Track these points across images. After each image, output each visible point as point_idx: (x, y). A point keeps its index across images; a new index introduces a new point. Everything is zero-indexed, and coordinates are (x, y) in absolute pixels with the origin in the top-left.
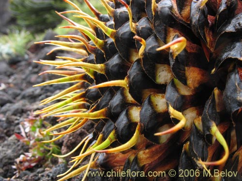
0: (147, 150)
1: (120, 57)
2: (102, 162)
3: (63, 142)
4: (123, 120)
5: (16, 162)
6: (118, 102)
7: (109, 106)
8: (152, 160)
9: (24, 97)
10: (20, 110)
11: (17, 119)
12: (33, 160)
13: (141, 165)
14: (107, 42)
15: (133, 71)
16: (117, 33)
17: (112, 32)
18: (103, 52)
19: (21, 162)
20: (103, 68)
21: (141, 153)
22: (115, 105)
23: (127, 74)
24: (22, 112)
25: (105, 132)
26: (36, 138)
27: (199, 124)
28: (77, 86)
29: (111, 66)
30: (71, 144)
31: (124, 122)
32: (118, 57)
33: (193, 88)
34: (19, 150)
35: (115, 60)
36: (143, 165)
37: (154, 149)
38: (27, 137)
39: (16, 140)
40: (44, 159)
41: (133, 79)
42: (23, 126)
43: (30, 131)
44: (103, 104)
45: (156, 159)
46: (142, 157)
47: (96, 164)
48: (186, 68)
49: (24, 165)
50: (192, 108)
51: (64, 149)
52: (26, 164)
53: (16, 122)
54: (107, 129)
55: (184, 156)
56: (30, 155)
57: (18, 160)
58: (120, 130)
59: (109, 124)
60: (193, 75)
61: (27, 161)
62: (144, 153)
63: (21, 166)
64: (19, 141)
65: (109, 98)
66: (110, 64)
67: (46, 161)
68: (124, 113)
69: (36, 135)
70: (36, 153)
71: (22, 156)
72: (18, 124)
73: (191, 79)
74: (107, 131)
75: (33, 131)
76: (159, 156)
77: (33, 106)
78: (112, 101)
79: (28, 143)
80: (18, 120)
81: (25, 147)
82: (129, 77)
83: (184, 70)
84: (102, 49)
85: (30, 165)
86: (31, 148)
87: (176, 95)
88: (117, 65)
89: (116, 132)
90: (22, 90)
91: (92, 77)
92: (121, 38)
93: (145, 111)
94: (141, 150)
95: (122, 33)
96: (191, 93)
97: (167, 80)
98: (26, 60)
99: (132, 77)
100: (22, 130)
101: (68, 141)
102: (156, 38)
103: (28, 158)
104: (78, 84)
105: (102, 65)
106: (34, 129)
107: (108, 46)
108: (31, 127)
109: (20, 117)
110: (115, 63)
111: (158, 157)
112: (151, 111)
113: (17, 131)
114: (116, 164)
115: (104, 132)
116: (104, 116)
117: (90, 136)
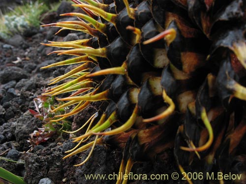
0: (147, 130)
1: (121, 40)
2: (108, 139)
3: (73, 118)
4: (123, 102)
5: (30, 137)
6: (119, 84)
7: (111, 88)
8: (152, 139)
9: (39, 71)
10: (34, 85)
11: (31, 95)
12: (46, 135)
13: (142, 143)
14: (109, 25)
15: (132, 56)
16: (118, 17)
17: (113, 17)
18: (105, 35)
19: (34, 137)
20: (105, 52)
21: (141, 132)
22: (116, 87)
23: (126, 59)
24: (36, 87)
25: (109, 111)
26: (49, 114)
27: (193, 107)
28: (84, 66)
29: (113, 49)
30: (80, 120)
31: (125, 104)
32: (120, 40)
33: (188, 73)
34: (34, 125)
35: (117, 44)
36: (143, 143)
37: (153, 128)
38: (41, 112)
39: (30, 115)
40: (56, 134)
41: (131, 63)
42: (37, 101)
43: (42, 108)
44: (106, 85)
45: (155, 138)
46: (142, 136)
47: (102, 140)
48: (182, 54)
49: (37, 139)
50: (188, 92)
51: (74, 125)
52: (40, 139)
53: (31, 97)
54: (110, 109)
55: (178, 138)
56: (43, 130)
57: (32, 135)
58: (121, 111)
59: (112, 104)
60: (189, 60)
61: (40, 136)
62: (144, 132)
63: (35, 141)
64: (33, 116)
65: (111, 80)
66: (112, 47)
67: (58, 136)
68: (125, 94)
69: (48, 111)
70: (48, 128)
71: (35, 131)
72: (32, 99)
73: (187, 64)
74: (110, 111)
75: (45, 107)
76: (159, 135)
77: (46, 81)
78: (113, 83)
79: (42, 118)
80: (33, 95)
81: (38, 122)
82: (128, 62)
83: (180, 56)
84: (105, 33)
85: (43, 140)
86: (44, 124)
87: (172, 80)
88: (118, 48)
89: (116, 113)
90: (38, 63)
91: (95, 60)
92: (122, 22)
93: (143, 94)
94: (141, 129)
95: (123, 17)
96: (187, 77)
97: (165, 64)
98: (41, 32)
99: (130, 62)
100: (36, 105)
101: (77, 118)
102: (154, 23)
103: (41, 133)
104: (84, 64)
105: (104, 49)
106: (46, 105)
107: (110, 29)
108: (43, 104)
109: (34, 92)
110: (116, 46)
111: (157, 136)
112: (149, 94)
113: (32, 107)
114: (121, 141)
115: (107, 111)
116: (106, 97)
117: (96, 115)
